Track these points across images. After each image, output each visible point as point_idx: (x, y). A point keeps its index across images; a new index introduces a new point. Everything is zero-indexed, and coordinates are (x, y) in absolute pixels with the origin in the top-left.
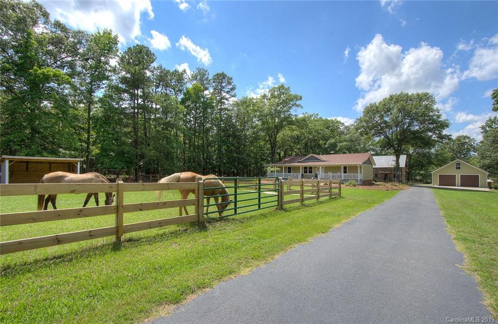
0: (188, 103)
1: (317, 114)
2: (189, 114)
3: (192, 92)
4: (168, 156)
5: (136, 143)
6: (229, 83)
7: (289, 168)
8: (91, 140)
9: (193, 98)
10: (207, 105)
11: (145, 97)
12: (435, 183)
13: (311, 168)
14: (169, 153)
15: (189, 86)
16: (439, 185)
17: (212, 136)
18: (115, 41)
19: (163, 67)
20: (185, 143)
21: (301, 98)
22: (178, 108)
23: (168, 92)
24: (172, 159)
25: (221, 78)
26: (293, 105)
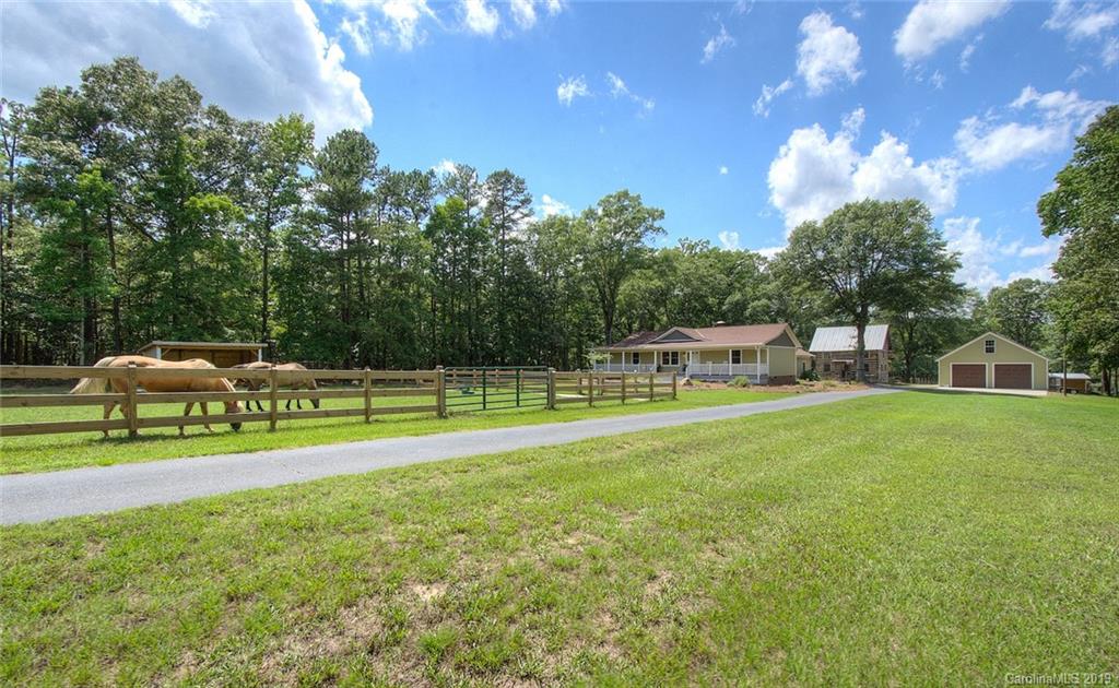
0: (440, 234)
1: (708, 242)
2: (442, 255)
3: (446, 214)
4: (404, 336)
5: (346, 314)
6: (519, 190)
7: (636, 355)
8: (270, 309)
9: (448, 224)
10: (475, 236)
11: (362, 228)
12: (945, 382)
13: (675, 354)
14: (404, 330)
15: (440, 201)
16: (953, 386)
17: (485, 296)
18: (309, 132)
19: (391, 171)
20: (434, 310)
21: (662, 215)
22: (420, 246)
23: (401, 213)
24: (412, 341)
25: (502, 179)
26: (647, 229)
